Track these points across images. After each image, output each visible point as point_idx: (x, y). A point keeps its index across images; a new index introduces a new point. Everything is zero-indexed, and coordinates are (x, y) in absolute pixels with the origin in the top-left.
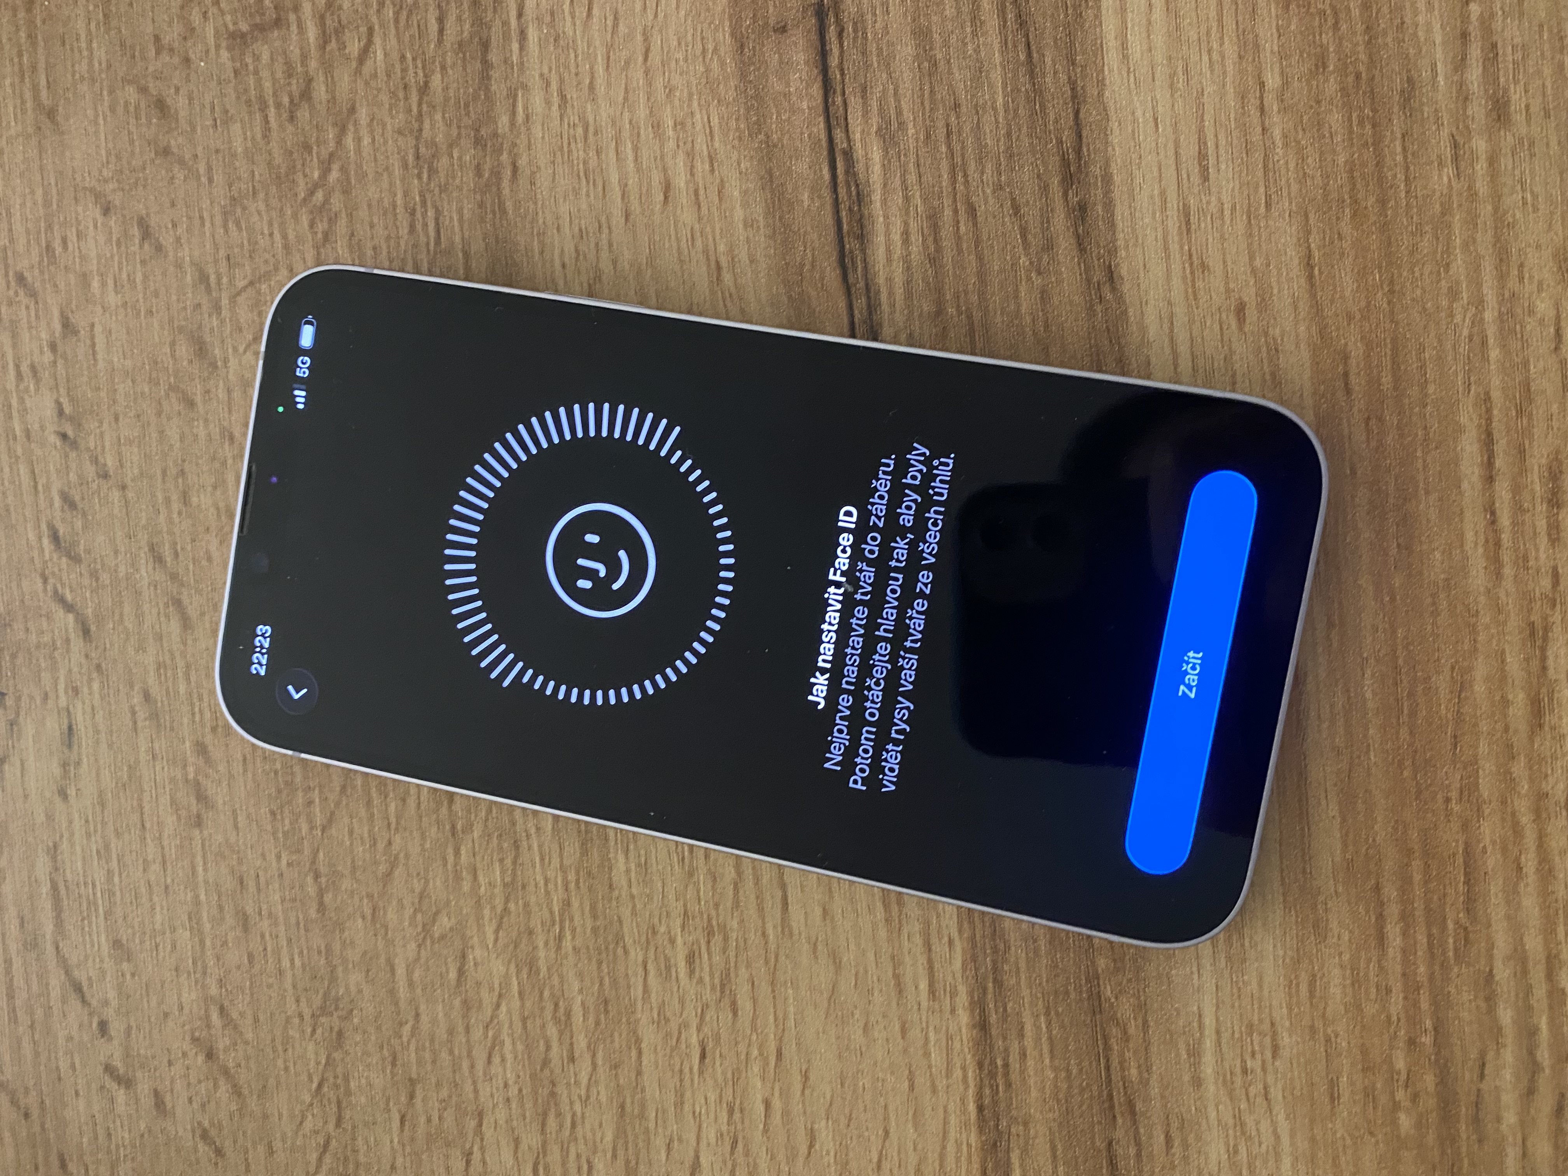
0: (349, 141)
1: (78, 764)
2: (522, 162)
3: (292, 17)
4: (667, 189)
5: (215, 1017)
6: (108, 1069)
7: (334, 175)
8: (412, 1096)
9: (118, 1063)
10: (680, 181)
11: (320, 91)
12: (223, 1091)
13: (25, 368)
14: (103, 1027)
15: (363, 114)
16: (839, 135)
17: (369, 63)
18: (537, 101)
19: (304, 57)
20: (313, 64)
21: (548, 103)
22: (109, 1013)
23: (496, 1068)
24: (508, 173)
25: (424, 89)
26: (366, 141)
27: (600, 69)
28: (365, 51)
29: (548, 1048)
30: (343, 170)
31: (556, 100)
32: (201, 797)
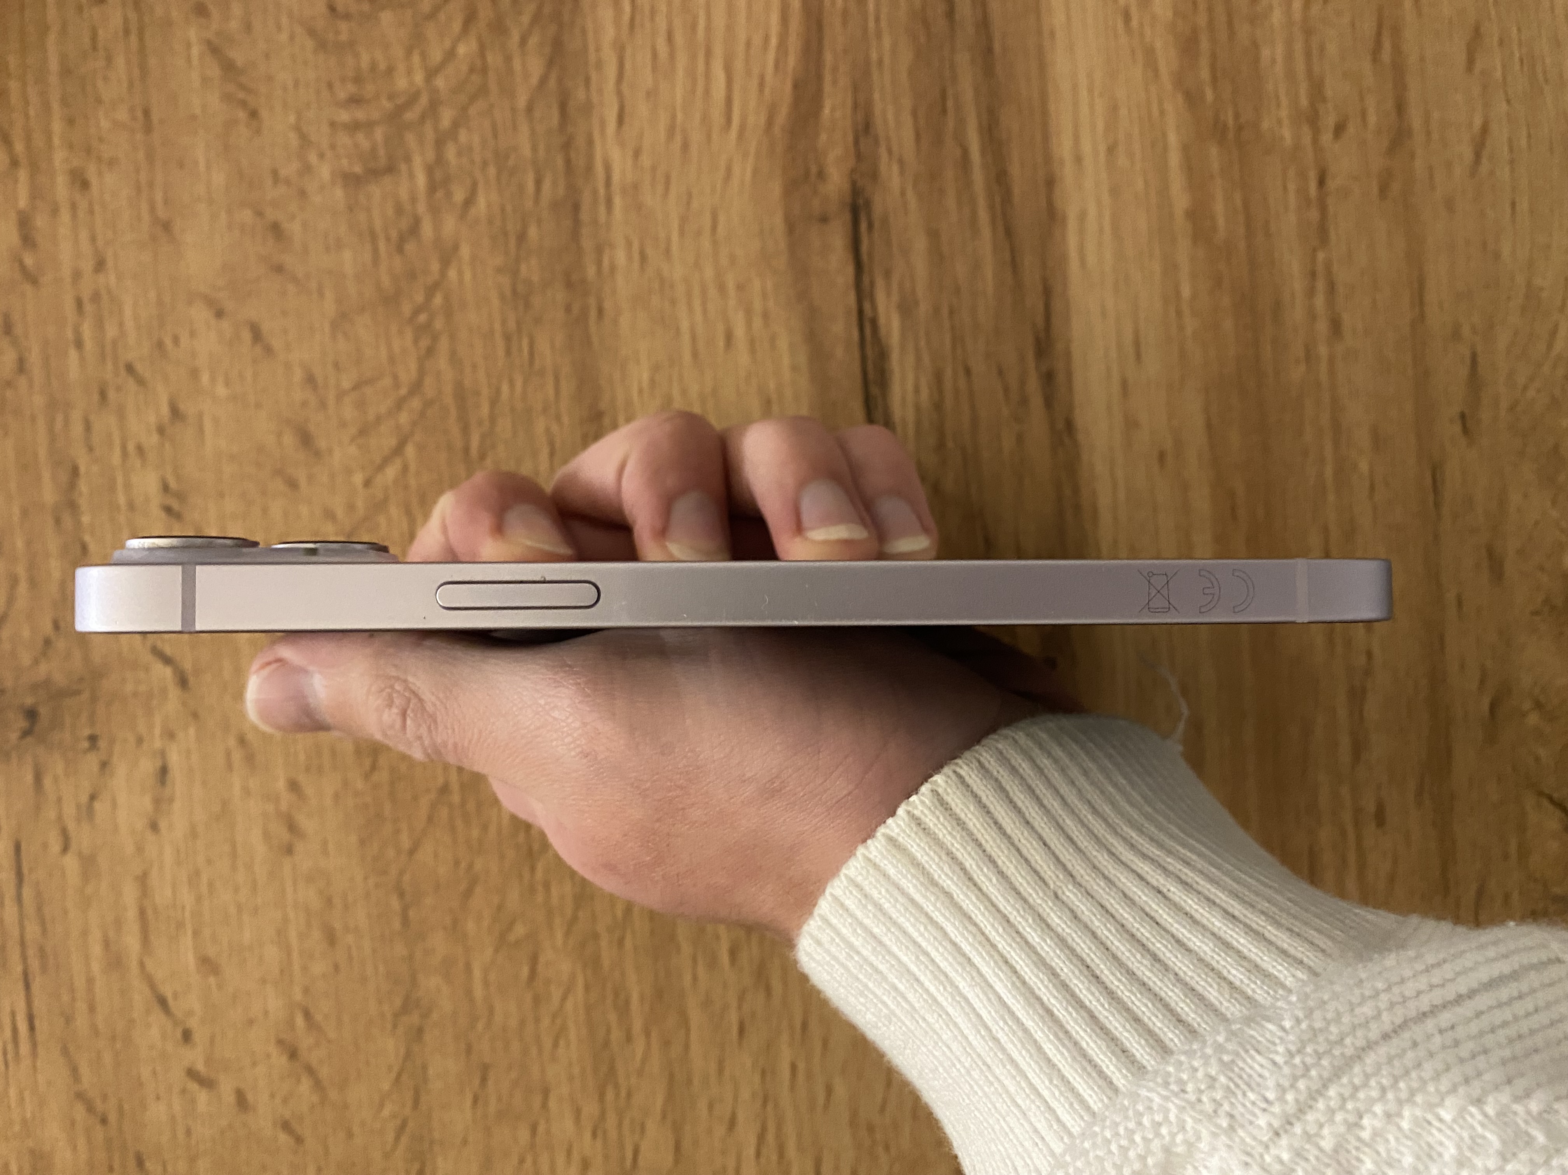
0: (452, 274)
1: (171, 800)
2: (608, 305)
3: (403, 167)
4: (729, 337)
5: (300, 1021)
6: (191, 1073)
7: (438, 300)
8: (484, 1080)
9: (200, 1067)
10: (740, 332)
11: (427, 229)
12: (305, 1085)
13: (131, 447)
14: (187, 1036)
15: (465, 251)
16: (867, 306)
17: (473, 211)
18: (621, 256)
19: (413, 200)
20: (421, 208)
21: (630, 258)
22: (193, 1023)
23: (561, 1050)
24: (593, 313)
25: (522, 237)
26: (468, 276)
27: (675, 237)
28: (469, 202)
29: (609, 1031)
30: (447, 298)
31: (636, 256)
32: (292, 827)
